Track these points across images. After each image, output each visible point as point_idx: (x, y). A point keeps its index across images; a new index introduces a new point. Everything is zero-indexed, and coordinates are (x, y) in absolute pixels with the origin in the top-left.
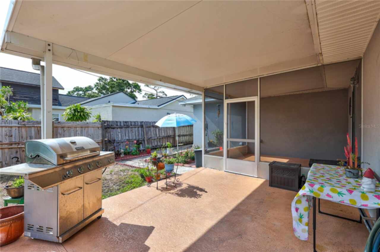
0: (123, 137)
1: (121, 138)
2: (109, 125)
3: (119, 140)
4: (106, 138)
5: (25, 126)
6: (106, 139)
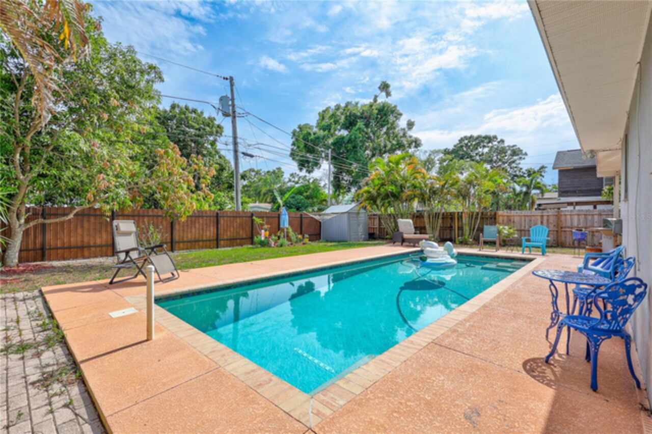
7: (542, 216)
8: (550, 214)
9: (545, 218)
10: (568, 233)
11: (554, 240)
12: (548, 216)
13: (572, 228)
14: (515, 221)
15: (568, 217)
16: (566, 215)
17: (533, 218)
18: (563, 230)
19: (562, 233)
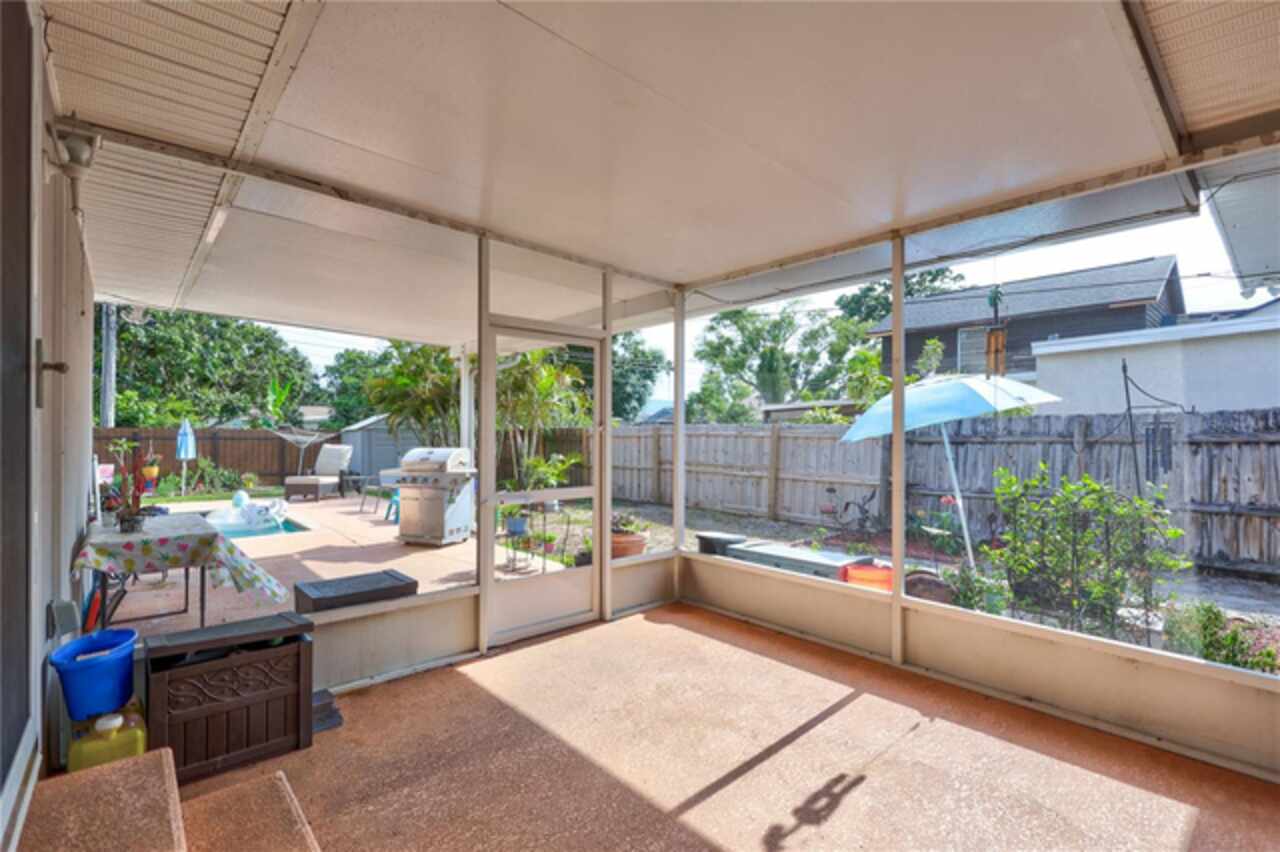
10: (668, 474)
18: (663, 467)
19: (662, 474)
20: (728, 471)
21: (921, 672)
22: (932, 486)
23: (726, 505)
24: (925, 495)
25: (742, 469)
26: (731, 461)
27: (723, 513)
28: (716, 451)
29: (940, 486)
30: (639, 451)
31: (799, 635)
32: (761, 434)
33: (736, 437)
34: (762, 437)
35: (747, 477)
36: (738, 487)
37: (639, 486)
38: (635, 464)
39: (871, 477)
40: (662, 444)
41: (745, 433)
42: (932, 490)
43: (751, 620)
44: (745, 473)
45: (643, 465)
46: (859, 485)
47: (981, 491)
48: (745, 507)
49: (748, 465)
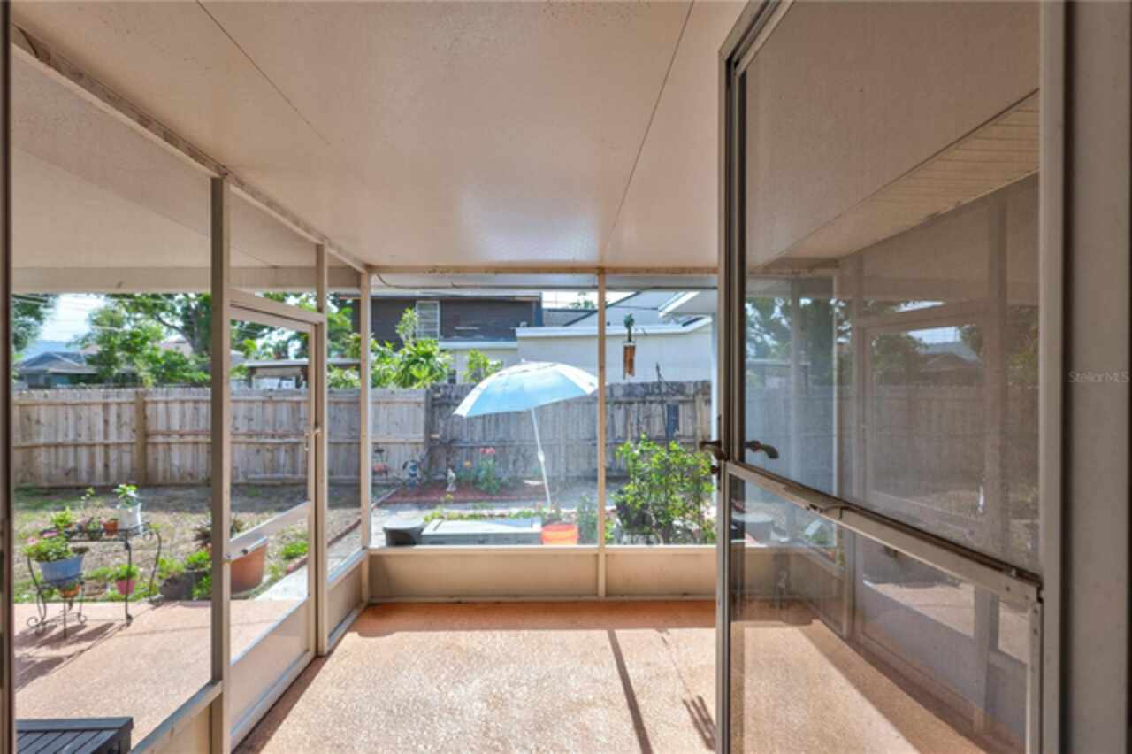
0: (487, 433)
1: (481, 435)
2: (450, 397)
3: (476, 438)
4: (437, 432)
5: (270, 400)
6: (436, 436)
7: (106, 406)
8: (123, 399)
9: (113, 410)
10: (160, 448)
11: (132, 469)
12: (119, 404)
13: (169, 435)
14: (43, 420)
15: (161, 407)
16: (156, 402)
17: (85, 412)
18: (151, 440)
19: (150, 449)
20: (254, 439)
21: (619, 598)
22: (466, 440)
23: (252, 476)
24: (461, 448)
25: (273, 436)
26: (255, 427)
27: (248, 485)
28: (235, 418)
29: (472, 440)
30: (106, 422)
31: (513, 599)
32: (296, 398)
33: (263, 402)
34: (298, 402)
35: (279, 444)
36: (268, 455)
37: (106, 466)
38: (99, 439)
39: (413, 436)
40: (149, 411)
41: (275, 399)
42: (467, 443)
43: (464, 599)
44: (277, 441)
45: (113, 439)
46: (404, 444)
47: (502, 440)
48: (276, 476)
49: (280, 431)
